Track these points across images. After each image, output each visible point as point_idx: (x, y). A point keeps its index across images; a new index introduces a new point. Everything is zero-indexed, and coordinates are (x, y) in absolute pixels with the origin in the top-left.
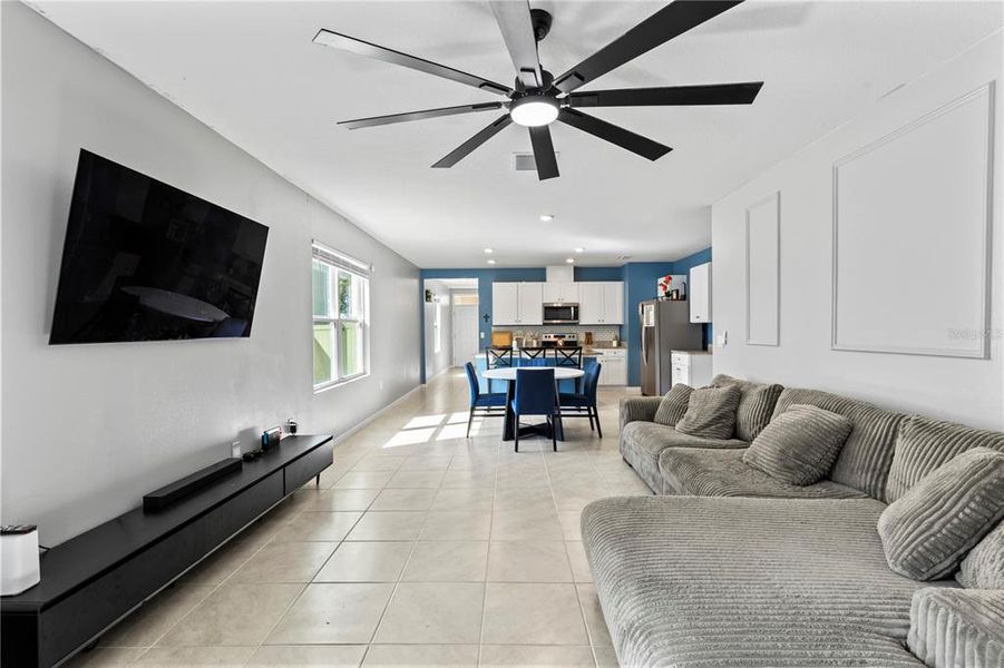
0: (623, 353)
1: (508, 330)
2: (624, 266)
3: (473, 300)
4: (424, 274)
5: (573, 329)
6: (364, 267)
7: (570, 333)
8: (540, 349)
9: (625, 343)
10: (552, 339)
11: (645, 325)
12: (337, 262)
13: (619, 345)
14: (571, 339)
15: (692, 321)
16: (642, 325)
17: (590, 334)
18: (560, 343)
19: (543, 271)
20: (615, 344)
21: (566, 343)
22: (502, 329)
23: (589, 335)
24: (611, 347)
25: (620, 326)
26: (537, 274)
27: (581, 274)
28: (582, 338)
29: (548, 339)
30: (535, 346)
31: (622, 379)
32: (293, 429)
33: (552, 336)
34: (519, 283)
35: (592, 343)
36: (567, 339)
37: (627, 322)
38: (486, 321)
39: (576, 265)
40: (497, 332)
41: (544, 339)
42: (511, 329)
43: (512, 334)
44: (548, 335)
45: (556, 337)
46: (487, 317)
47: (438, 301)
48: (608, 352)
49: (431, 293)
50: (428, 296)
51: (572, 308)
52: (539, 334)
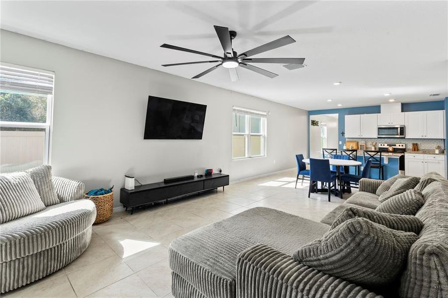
0: (442, 158)
1: (352, 140)
3: (335, 125)
4: (310, 113)
5: (402, 141)
6: (265, 114)
7: (399, 144)
8: (378, 152)
10: (386, 146)
12: (247, 113)
14: (401, 147)
17: (417, 144)
18: (391, 149)
19: (379, 107)
20: (437, 151)
21: (395, 149)
22: (351, 140)
23: (415, 145)
26: (376, 109)
27: (406, 107)
28: (410, 147)
29: (383, 147)
30: (373, 149)
32: (220, 171)
33: (386, 145)
34: (362, 115)
35: (418, 150)
36: (397, 147)
38: (343, 135)
39: (402, 102)
40: (349, 141)
41: (380, 146)
42: (357, 140)
43: (358, 143)
44: (383, 144)
45: (388, 145)
46: (343, 134)
47: (325, 125)
48: (428, 156)
49: (317, 122)
50: (314, 123)
51: (399, 128)
52: (376, 143)
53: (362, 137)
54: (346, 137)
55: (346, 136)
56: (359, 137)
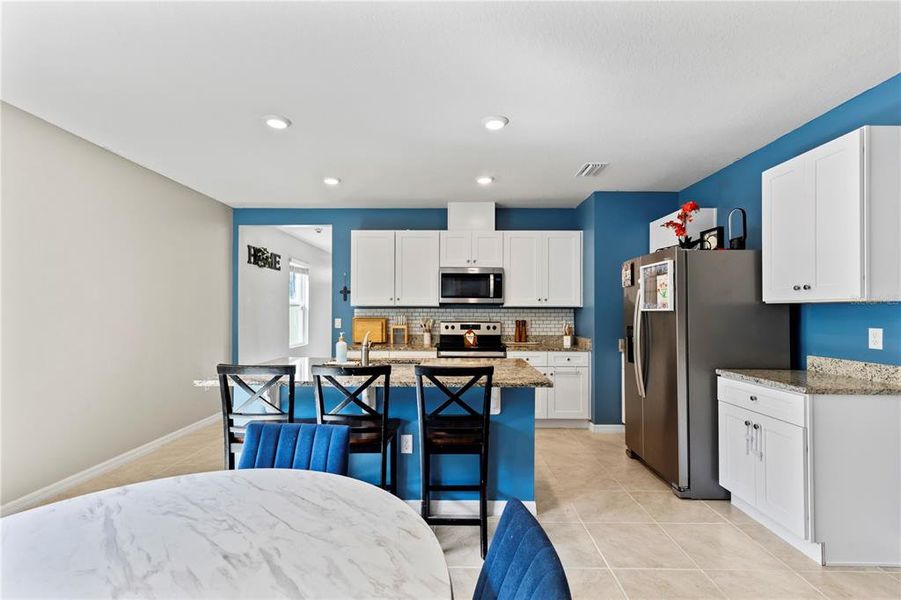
0: (583, 359)
1: (373, 312)
2: (584, 204)
5: (495, 315)
7: (488, 322)
9: (588, 342)
10: (458, 331)
11: (641, 306)
13: (575, 343)
14: (491, 332)
15: (767, 298)
16: (632, 307)
17: (524, 322)
18: (470, 339)
19: (442, 212)
20: (567, 341)
21: (479, 338)
22: (369, 313)
23: (521, 325)
24: (561, 349)
25: (576, 311)
26: (434, 218)
27: (507, 217)
28: (510, 330)
29: (449, 332)
30: (427, 342)
31: (582, 408)
33: (458, 326)
34: (399, 232)
35: (526, 340)
36: (483, 331)
37: (592, 302)
38: (345, 300)
39: (498, 201)
40: (361, 319)
41: (444, 332)
42: (385, 313)
43: (387, 321)
44: (450, 325)
45: (463, 327)
46: (346, 292)
47: (304, 271)
48: (555, 357)
49: (274, 256)
50: (258, 257)
51: (492, 277)
52: (434, 323)
53: (398, 304)
54: (353, 304)
55: (355, 300)
56: (391, 304)
